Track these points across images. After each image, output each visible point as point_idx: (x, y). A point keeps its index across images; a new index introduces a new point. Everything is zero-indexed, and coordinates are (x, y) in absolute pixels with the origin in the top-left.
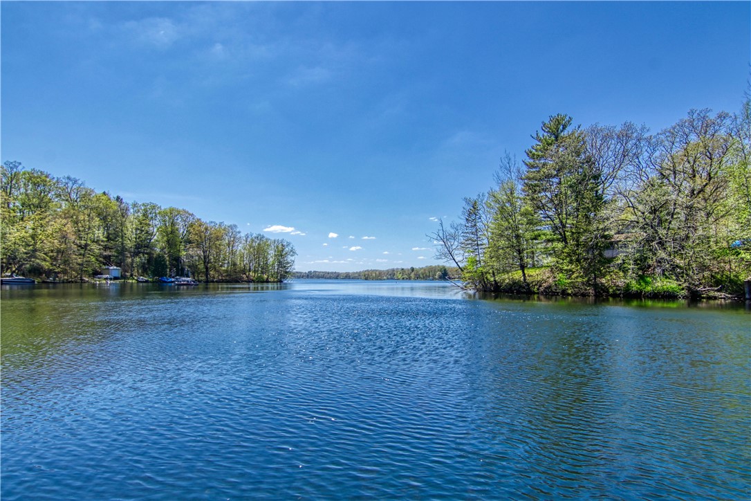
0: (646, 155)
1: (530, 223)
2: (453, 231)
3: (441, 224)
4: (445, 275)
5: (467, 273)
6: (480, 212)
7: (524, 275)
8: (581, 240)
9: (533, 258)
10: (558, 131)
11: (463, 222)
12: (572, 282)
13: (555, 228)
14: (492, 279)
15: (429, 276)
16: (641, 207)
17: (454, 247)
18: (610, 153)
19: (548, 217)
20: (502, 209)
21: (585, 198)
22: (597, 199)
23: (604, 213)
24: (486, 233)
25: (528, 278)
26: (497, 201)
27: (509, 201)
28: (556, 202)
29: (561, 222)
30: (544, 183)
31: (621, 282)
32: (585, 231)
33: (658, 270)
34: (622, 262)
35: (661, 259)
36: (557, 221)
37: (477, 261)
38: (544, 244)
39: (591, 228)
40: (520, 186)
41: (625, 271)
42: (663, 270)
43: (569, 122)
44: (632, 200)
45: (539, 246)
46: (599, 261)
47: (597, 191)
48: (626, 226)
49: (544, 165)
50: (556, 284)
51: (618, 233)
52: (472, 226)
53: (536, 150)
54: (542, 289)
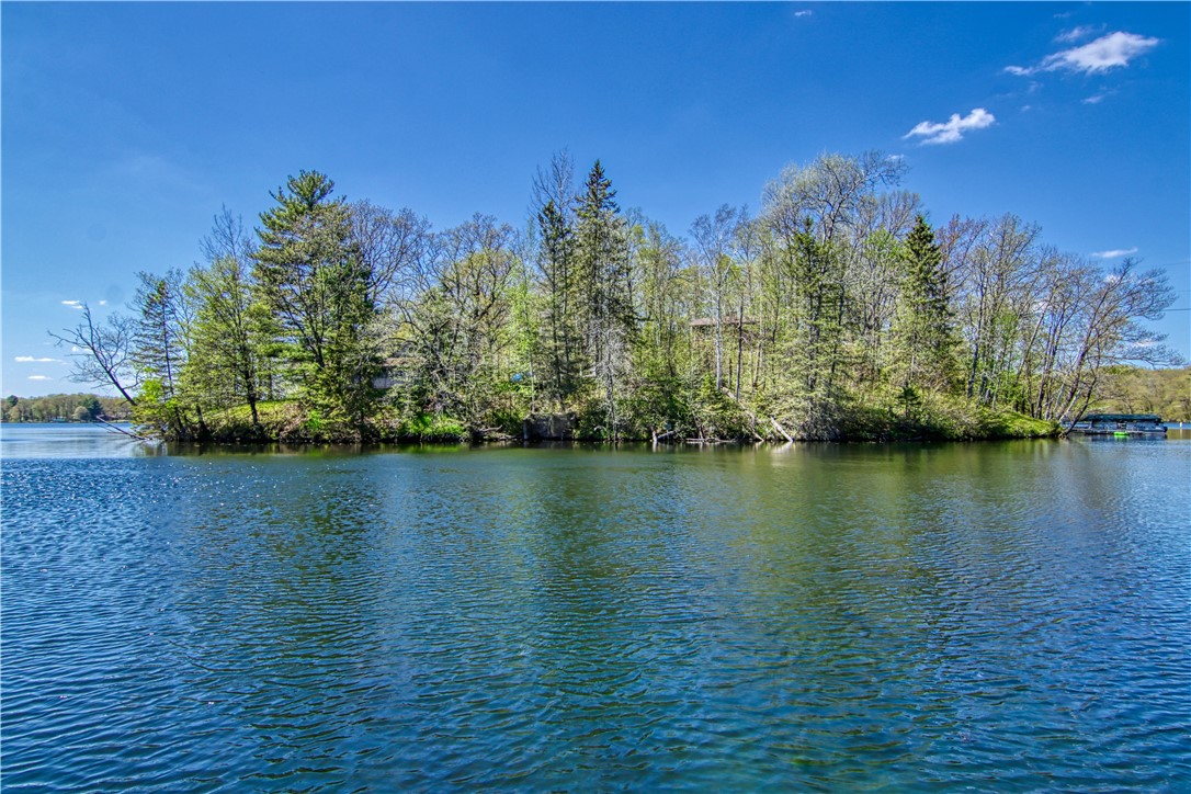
0: (427, 257)
1: (266, 329)
2: (114, 331)
3: (88, 315)
4: (95, 412)
5: (145, 408)
6: (173, 301)
7: (255, 412)
8: (343, 362)
9: (270, 385)
10: (313, 196)
11: (139, 316)
12: (330, 423)
13: (306, 342)
14: (196, 419)
15: (57, 415)
16: (419, 324)
17: (115, 361)
18: (385, 246)
19: (296, 324)
20: (216, 302)
21: (349, 302)
22: (367, 306)
23: (374, 327)
24: (184, 339)
25: (260, 417)
26: (207, 287)
27: (229, 290)
28: (308, 302)
29: (316, 334)
30: (290, 270)
31: (395, 423)
32: (349, 350)
33: (439, 407)
34: (397, 395)
35: (443, 392)
36: (308, 331)
37: (164, 388)
38: (289, 365)
39: (357, 346)
40: (249, 270)
41: (401, 407)
42: (445, 407)
43: (330, 187)
44: (411, 313)
45: (281, 368)
46: (368, 393)
47: (366, 295)
48: (405, 347)
49: (290, 242)
50: (305, 427)
51: (393, 355)
52: (155, 325)
53: (279, 217)
54: (283, 434)
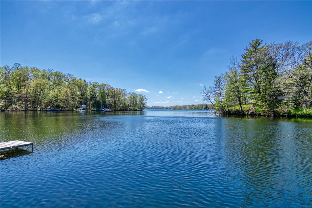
0: (297, 55)
1: (244, 85)
2: (210, 90)
3: (205, 87)
4: (207, 107)
5: (216, 106)
6: (222, 81)
7: (241, 107)
8: (267, 92)
9: (245, 100)
10: (256, 46)
11: (214, 86)
12: (263, 110)
13: (255, 87)
14: (227, 109)
15: (200, 108)
16: (295, 77)
17: (210, 96)
18: (280, 55)
19: (252, 83)
20: (231, 80)
21: (269, 74)
22: (274, 75)
23: (278, 80)
24: (224, 90)
25: (243, 109)
26: (229, 77)
27: (234, 77)
28: (256, 76)
29: (258, 85)
30: (250, 68)
31: (286, 111)
32: (269, 88)
33: (304, 105)
34: (286, 101)
35: (305, 100)
36: (256, 85)
37: (220, 102)
38: (250, 94)
39: (272, 87)
40: (239, 70)
41: (288, 106)
42: (307, 105)
43: (261, 42)
44: (291, 74)
45: (248, 95)
46: (276, 101)
47: (274, 71)
48: (287, 86)
49: (250, 61)
50: (256, 111)
51: (285, 89)
52: (218, 88)
53: (246, 55)
54: (249, 113)
